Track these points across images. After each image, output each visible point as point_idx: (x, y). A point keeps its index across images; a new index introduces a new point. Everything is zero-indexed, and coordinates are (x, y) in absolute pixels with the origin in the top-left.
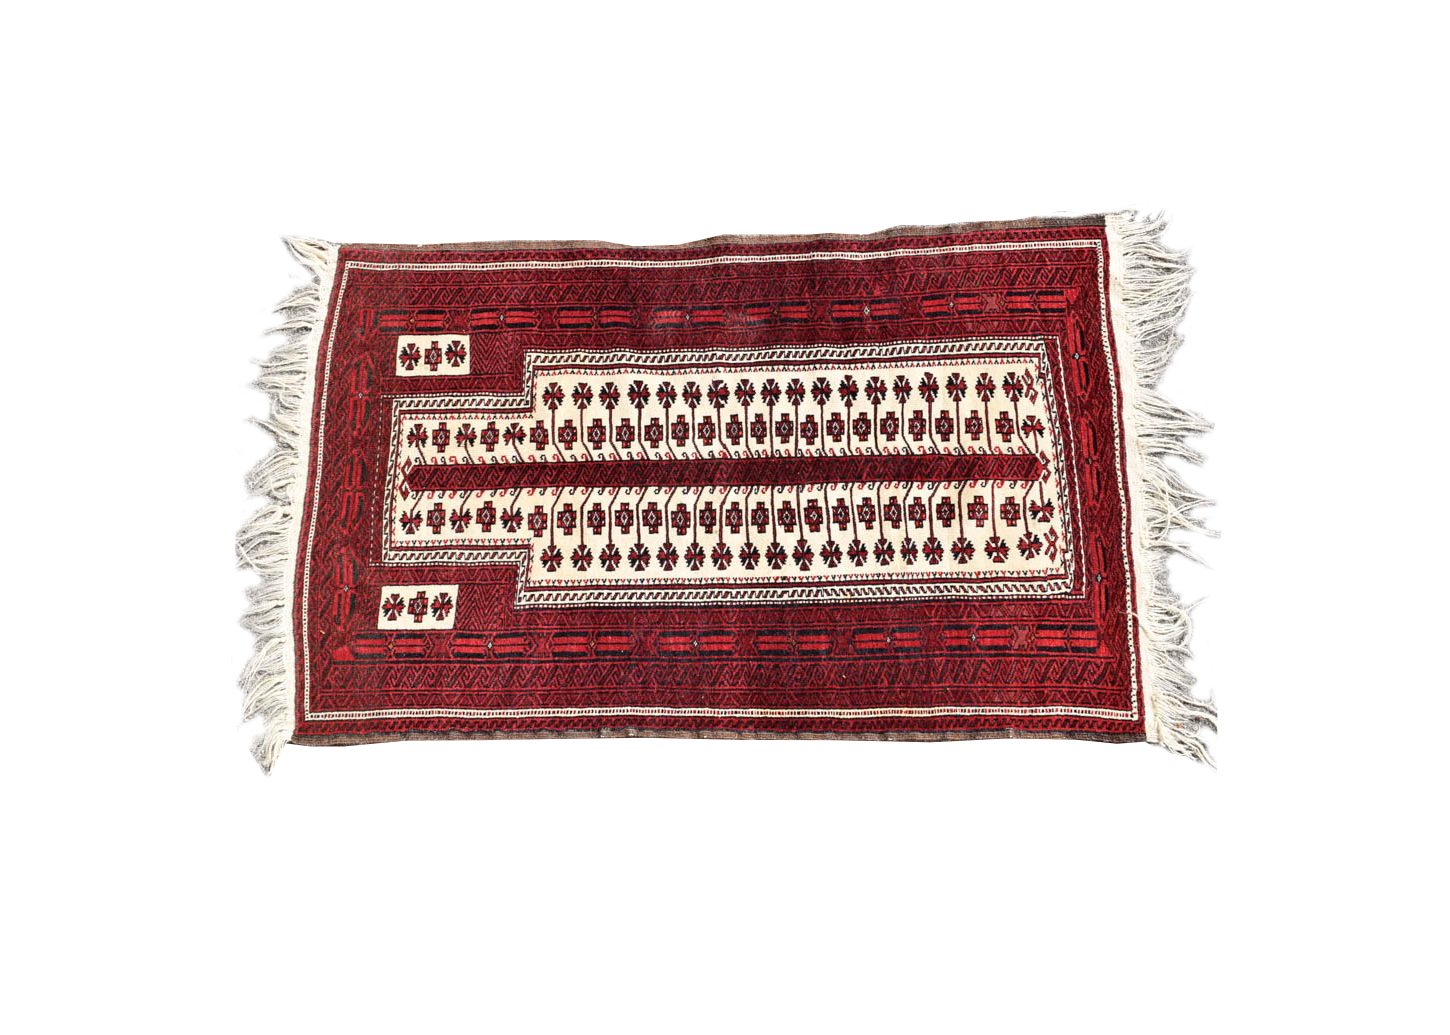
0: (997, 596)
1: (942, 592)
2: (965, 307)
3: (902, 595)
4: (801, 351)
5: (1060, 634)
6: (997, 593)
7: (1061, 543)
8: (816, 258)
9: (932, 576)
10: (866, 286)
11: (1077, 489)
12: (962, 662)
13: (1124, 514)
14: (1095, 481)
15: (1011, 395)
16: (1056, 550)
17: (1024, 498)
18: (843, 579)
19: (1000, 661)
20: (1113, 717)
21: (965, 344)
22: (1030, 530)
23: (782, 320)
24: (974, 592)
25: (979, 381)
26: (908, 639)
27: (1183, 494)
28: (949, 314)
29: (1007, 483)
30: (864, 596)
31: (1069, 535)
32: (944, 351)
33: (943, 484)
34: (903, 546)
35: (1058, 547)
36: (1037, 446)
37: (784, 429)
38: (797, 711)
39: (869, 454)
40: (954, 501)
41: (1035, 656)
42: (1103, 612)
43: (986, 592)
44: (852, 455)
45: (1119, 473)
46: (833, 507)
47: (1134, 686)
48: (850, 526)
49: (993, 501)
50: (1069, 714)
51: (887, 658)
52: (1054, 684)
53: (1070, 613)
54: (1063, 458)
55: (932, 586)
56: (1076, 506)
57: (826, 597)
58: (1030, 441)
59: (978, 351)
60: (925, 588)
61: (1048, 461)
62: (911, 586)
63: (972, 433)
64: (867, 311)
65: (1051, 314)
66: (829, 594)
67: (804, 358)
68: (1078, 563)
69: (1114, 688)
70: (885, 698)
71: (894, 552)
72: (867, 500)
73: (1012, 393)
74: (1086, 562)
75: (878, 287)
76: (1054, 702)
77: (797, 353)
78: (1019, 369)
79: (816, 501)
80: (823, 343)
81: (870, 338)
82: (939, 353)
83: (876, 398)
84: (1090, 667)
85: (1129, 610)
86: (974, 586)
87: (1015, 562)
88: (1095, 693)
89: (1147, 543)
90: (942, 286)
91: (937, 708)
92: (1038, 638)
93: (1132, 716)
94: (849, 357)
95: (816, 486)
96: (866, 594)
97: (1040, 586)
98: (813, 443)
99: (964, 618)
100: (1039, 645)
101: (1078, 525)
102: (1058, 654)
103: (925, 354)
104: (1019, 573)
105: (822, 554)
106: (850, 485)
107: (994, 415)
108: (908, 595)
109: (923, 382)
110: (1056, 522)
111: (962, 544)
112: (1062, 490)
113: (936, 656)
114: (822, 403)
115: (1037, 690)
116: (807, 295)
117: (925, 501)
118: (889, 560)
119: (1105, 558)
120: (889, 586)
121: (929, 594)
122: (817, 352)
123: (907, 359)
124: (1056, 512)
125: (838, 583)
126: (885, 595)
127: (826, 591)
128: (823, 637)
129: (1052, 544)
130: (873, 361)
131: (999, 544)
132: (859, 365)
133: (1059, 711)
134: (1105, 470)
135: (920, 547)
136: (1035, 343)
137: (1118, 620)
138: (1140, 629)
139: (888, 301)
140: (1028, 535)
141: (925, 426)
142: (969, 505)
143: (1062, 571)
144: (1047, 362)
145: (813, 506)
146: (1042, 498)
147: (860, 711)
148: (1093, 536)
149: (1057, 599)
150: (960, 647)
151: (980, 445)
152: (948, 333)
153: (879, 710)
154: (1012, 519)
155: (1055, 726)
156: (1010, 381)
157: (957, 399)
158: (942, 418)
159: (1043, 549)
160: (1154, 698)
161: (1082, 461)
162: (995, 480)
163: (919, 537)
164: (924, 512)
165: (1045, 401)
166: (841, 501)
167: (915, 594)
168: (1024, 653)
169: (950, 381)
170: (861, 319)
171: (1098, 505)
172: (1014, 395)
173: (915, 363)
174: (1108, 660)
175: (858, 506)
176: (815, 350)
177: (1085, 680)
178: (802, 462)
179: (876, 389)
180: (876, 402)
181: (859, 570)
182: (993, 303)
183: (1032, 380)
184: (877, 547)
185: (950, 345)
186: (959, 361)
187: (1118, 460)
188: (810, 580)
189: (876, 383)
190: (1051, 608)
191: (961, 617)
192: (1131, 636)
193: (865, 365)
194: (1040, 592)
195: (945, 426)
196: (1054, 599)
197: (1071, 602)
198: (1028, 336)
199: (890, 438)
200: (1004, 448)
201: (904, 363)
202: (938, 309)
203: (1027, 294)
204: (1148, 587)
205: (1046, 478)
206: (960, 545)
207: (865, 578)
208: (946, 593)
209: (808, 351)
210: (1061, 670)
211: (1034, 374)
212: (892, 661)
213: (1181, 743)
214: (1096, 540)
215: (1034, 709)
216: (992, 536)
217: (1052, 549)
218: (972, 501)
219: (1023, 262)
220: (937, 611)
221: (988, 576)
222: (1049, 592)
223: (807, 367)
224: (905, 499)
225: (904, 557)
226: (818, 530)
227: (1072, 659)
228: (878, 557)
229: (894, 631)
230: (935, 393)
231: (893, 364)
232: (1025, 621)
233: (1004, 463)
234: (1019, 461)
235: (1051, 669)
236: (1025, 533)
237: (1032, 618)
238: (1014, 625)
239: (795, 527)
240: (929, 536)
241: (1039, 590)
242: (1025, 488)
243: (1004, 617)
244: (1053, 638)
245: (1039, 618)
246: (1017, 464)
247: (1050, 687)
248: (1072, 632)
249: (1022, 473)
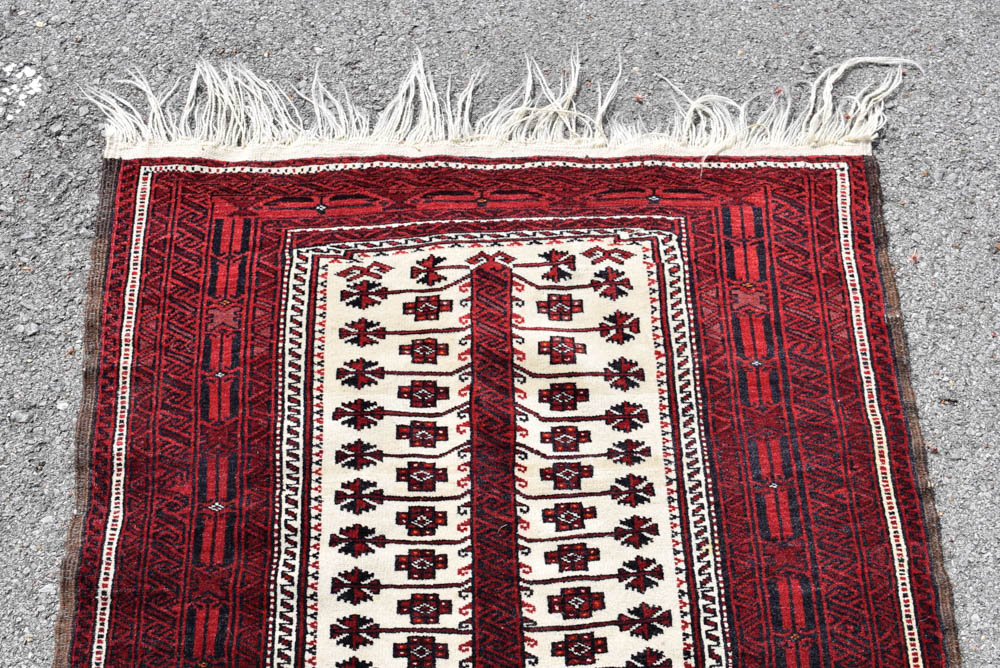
0: (691, 329)
1: (691, 406)
2: (227, 355)
3: (700, 465)
4: (279, 621)
5: (738, 251)
6: (685, 329)
7: (606, 244)
8: (109, 590)
9: (668, 420)
10: (171, 506)
11: (524, 219)
12: (796, 381)
13: (560, 164)
14: (511, 197)
15: (378, 299)
16: (616, 250)
17: (538, 288)
18: (681, 556)
19: (787, 330)
20: (848, 191)
21: (288, 358)
22: (588, 282)
23: (219, 652)
24: (687, 360)
25: (352, 341)
26: (768, 456)
27: (528, 95)
28: (236, 380)
29: (516, 310)
30: (707, 523)
31: (593, 233)
32: (297, 390)
33: (517, 400)
34: (621, 461)
35: (612, 248)
36: (459, 267)
37: (421, 652)
38: (907, 631)
39: (468, 509)
40: (545, 384)
41: (774, 284)
42: (701, 196)
43: (685, 345)
44: (471, 537)
45: (500, 167)
46: (561, 571)
47: (801, 164)
48: (591, 543)
49: (545, 329)
50: (851, 243)
51: (802, 488)
52: (811, 260)
53: (707, 236)
54: (478, 235)
55: (683, 420)
56: (549, 222)
57: (713, 583)
58: (452, 275)
59: (303, 341)
60: (687, 430)
61: (482, 254)
62: (685, 451)
63: (436, 354)
64: (217, 507)
65: (251, 238)
66: (709, 579)
67: (293, 615)
68: (634, 223)
69: (807, 188)
70: (865, 492)
71: (631, 476)
72: (547, 516)
73: (373, 297)
74: (633, 214)
75: (176, 488)
76: (837, 260)
77: (282, 628)
78: (335, 285)
79: (550, 598)
80: (270, 582)
81: (266, 504)
82: (301, 398)
83: (372, 496)
84: (781, 216)
85: (696, 165)
86: (677, 360)
87: (638, 303)
88: (817, 212)
89: (599, 138)
90: (187, 388)
91: (870, 417)
92: (748, 278)
93: (843, 169)
94: (297, 539)
95: (524, 599)
96: (703, 519)
97: (672, 272)
98: (449, 603)
99: (730, 375)
100: (758, 278)
101: (579, 221)
102: (767, 255)
103: (301, 417)
104: (654, 300)
105: (642, 590)
106: (521, 542)
107: (409, 322)
108: (699, 455)
109: (349, 423)
110: (576, 248)
111: (614, 375)
112: (525, 238)
113: (791, 417)
114: (377, 587)
115: (822, 281)
116: (177, 608)
117: (547, 427)
118: (644, 484)
119: (624, 191)
120: (688, 485)
121: (695, 425)
122: (284, 591)
123: (308, 445)
124: (558, 248)
125: (689, 563)
126: (702, 489)
127: (703, 583)
128: (782, 588)
129: (607, 254)
130: (306, 499)
131: (611, 324)
132: (314, 522)
133: (848, 256)
134: (496, 184)
135: (622, 436)
136: (296, 260)
137: (711, 179)
138: (722, 154)
139: (203, 472)
140: (595, 285)
141: (422, 423)
142: (552, 363)
143: (647, 244)
144: (328, 246)
145: (557, 604)
146: (538, 265)
147: (891, 531)
148: (592, 202)
149: (688, 252)
150: (774, 382)
151: (457, 345)
152: (268, 383)
153: (885, 502)
154: (572, 305)
155: (871, 262)
156: (354, 298)
157: (381, 373)
158: (410, 397)
159: (615, 266)
160: (813, 144)
161: (481, 210)
162: (511, 325)
163: (605, 437)
164: (564, 430)
165: (390, 253)
166: (549, 558)
167: (697, 446)
168: (770, 297)
169: (349, 382)
170: (231, 518)
171: (547, 195)
172: (377, 293)
173: (316, 433)
174: (769, 194)
175: (558, 530)
176: (280, 596)
177: (800, 222)
178: (481, 621)
179: (358, 496)
180: (379, 497)
181: (665, 528)
182: (224, 316)
183: (354, 267)
184: (625, 502)
185: (288, 380)
186: (316, 368)
187: (480, 167)
188: (687, 609)
189: (345, 496)
190: (702, 261)
191: (728, 379)
192: (733, 165)
193: (314, 513)
194: (680, 274)
195: (423, 393)
196: (688, 256)
197: (691, 236)
198: (283, 270)
199: (442, 475)
200: (461, 311)
201: (315, 450)
202: (225, 395)
203: (215, 269)
204: (663, 141)
205: (508, 259)
206: (616, 378)
207: (677, 521)
208: (692, 400)
209: (280, 609)
210: (790, 251)
211: (345, 265)
212: (807, 482)
213: (867, 117)
214: (599, 200)
215: (850, 288)
216: (598, 333)
217: (614, 255)
218: (547, 358)
219: (162, 271)
220: (720, 413)
221: (661, 341)
222: (679, 261)
223: (310, 611)
224: (544, 456)
225: (638, 460)
226: (601, 596)
227: (773, 237)
228: (642, 500)
229: (758, 478)
230: (368, 404)
231: (315, 467)
232: (724, 293)
233: (485, 312)
234: (481, 292)
235: (791, 263)
236: (592, 289)
237: (719, 285)
238: (732, 309)
239: (596, 635)
240: (603, 422)
241: (676, 274)
242: (523, 286)
243: (720, 322)
244: (746, 259)
245: (719, 276)
246: (486, 295)
247: (817, 266)
248: (734, 235)
249: (500, 288)
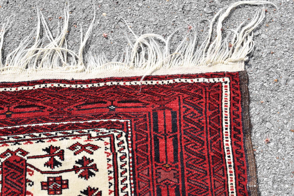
5: (162, 142)
7: (83, 140)
11: (34, 125)
13: (56, 85)
14: (26, 109)
16: (89, 145)
17: (42, 173)
20: (228, 97)
22: (71, 167)
27: (38, 36)
29: (29, 188)
31: (75, 133)
35: (86, 143)
41: (182, 163)
42: (141, 105)
45: (20, 88)
47: (201, 80)
50: (229, 134)
52: (205, 146)
53: (143, 133)
54: (6, 137)
56: (49, 126)
61: (8, 151)
68: (100, 125)
69: (204, 96)
74: (99, 119)
76: (221, 147)
84: (188, 117)
85: (139, 83)
87: (101, 181)
88: (209, 113)
89: (81, 67)
92: (167, 161)
93: (226, 82)
97: (122, 159)
100: (173, 161)
101: (67, 125)
102: (179, 144)
104: (110, 178)
110: (64, 144)
112: (34, 138)
115: (211, 161)
119: (94, 103)
124: (54, 144)
129: (83, 148)
131: (85, 195)
133: (227, 143)
134: (17, 101)
137: (146, 92)
138: (154, 74)
140: (76, 169)
143: (107, 140)
146: (42, 157)
148: (75, 112)
149: (132, 144)
154: (62, 184)
155: (240, 146)
159: (88, 156)
160: (209, 65)
161: (8, 120)
168: (180, 173)
171: (49, 107)
174: (182, 101)
177: (199, 120)
187: (8, 89)
190: (140, 150)
192: (160, 82)
194: (127, 159)
196: (132, 147)
197: (134, 133)
204: (118, 67)
205: (24, 153)
210: (193, 141)
213: (242, 44)
214: (79, 110)
215: (228, 165)
217: (88, 148)
222: (126, 151)
227: (183, 132)
232: (152, 172)
233: (10, 191)
234: (8, 177)
235: (193, 149)
236: (74, 172)
237: (150, 166)
238: (157, 183)
241: (124, 160)
242: (33, 172)
243: (150, 191)
244: (166, 148)
245: (150, 160)
246: (10, 179)
247: (208, 151)
248: (159, 131)
249: (19, 174)
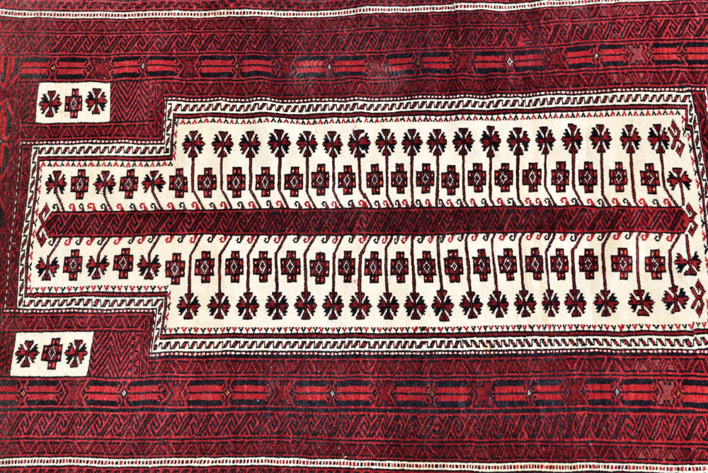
0: (642, 350)
1: (584, 345)
2: (610, 59)
3: (543, 347)
4: (443, 101)
6: (641, 346)
8: (459, 9)
9: (574, 329)
10: (510, 37)
12: (605, 417)
15: (656, 147)
16: (703, 304)
17: (670, 251)
18: (483, 330)
19: (644, 416)
21: (610, 95)
22: (676, 284)
23: (424, 71)
24: (618, 345)
25: (624, 133)
26: (549, 392)
28: (594, 66)
29: (652, 236)
30: (504, 348)
32: (588, 102)
33: (586, 236)
34: (545, 298)
35: (705, 301)
36: (683, 199)
37: (425, 179)
38: (435, 464)
39: (511, 204)
40: (597, 253)
41: (681, 412)
43: (630, 345)
44: (494, 206)
46: (473, 258)
48: (491, 277)
49: (638, 254)
51: (529, 411)
52: (702, 441)
55: (574, 339)
57: (465, 348)
58: (676, 193)
59: (623, 103)
60: (567, 341)
61: (695, 214)
62: (553, 338)
63: (616, 185)
64: (510, 62)
65: (699, 65)
66: (468, 346)
67: (446, 108)
70: (526, 452)
71: (535, 303)
72: (508, 251)
73: (657, 144)
75: (521, 38)
76: (703, 460)
77: (439, 103)
78: (665, 121)
79: (457, 251)
80: (465, 94)
81: (513, 89)
82: (583, 104)
83: (519, 148)
86: (618, 339)
87: (660, 316)
90: (587, 37)
91: (578, 464)
94: (492, 108)
95: (456, 236)
96: (507, 345)
97: (687, 341)
98: (454, 194)
99: (607, 372)
100: (685, 401)
102: (704, 410)
103: (569, 105)
104: (664, 327)
105: (461, 305)
106: (491, 235)
107: (639, 167)
108: (549, 347)
109: (567, 133)
110: (703, 276)
111: (605, 297)
113: (577, 409)
114: (463, 153)
115: (684, 447)
116: (450, 47)
117: (567, 253)
118: (530, 311)
120: (530, 339)
121: (571, 346)
122: (460, 102)
123: (550, 110)
124: (703, 265)
125: (478, 335)
126: (526, 347)
127: (466, 342)
128: (462, 389)
129: (699, 298)
130: (516, 111)
131: (644, 297)
132: (501, 116)
135: (562, 299)
136: (682, 95)
139: (532, 52)
140: (674, 288)
141: (568, 177)
142: (612, 257)
144: (695, 114)
145: (453, 255)
146: (688, 251)
147: (499, 465)
149: (704, 354)
150: (603, 402)
151: (625, 197)
152: (592, 85)
153: (519, 464)
154: (657, 272)
156: (656, 133)
157: (601, 151)
158: (585, 169)
159: (690, 303)
162: (640, 232)
163: (562, 289)
164: (566, 264)
165: (692, 154)
166: (482, 252)
167: (556, 347)
168: (670, 408)
169: (594, 132)
170: (504, 70)
172: (660, 147)
173: (559, 114)
175: (499, 257)
176: (457, 101)
178: (443, 212)
179: (519, 140)
180: (518, 153)
181: (500, 321)
182: (638, 54)
183: (679, 132)
184: (518, 298)
185: (595, 96)
186: (604, 112)
188: (450, 331)
189: (518, 133)
190: (697, 363)
191: (604, 371)
193: (507, 116)
194: (686, 347)
195: (589, 177)
196: (700, 354)
198: (674, 87)
199: (533, 189)
200: (649, 200)
201: (547, 114)
202: (583, 60)
203: (674, 45)
205: (692, 231)
206: (603, 298)
207: (505, 330)
208: (588, 346)
209: (450, 101)
211: (681, 125)
212: (533, 414)
215: (680, 466)
216: (637, 289)
217: (699, 303)
218: (616, 254)
219: (670, 13)
220: (579, 364)
221: (632, 329)
222: (696, 347)
223: (448, 117)
224: (547, 250)
225: (546, 309)
226: (458, 281)
228: (519, 309)
229: (534, 384)
230: (579, 144)
231: (537, 115)
232: (671, 376)
233: (649, 216)
234: (665, 214)
235: (698, 426)
236: (671, 286)
237: (678, 373)
238: (659, 380)
239: (434, 277)
240: (572, 288)
241: (685, 344)
242: (671, 241)
243: (649, 371)
244: (699, 394)
245: (685, 374)
246: (662, 216)
247: (696, 444)
249: (668, 225)
